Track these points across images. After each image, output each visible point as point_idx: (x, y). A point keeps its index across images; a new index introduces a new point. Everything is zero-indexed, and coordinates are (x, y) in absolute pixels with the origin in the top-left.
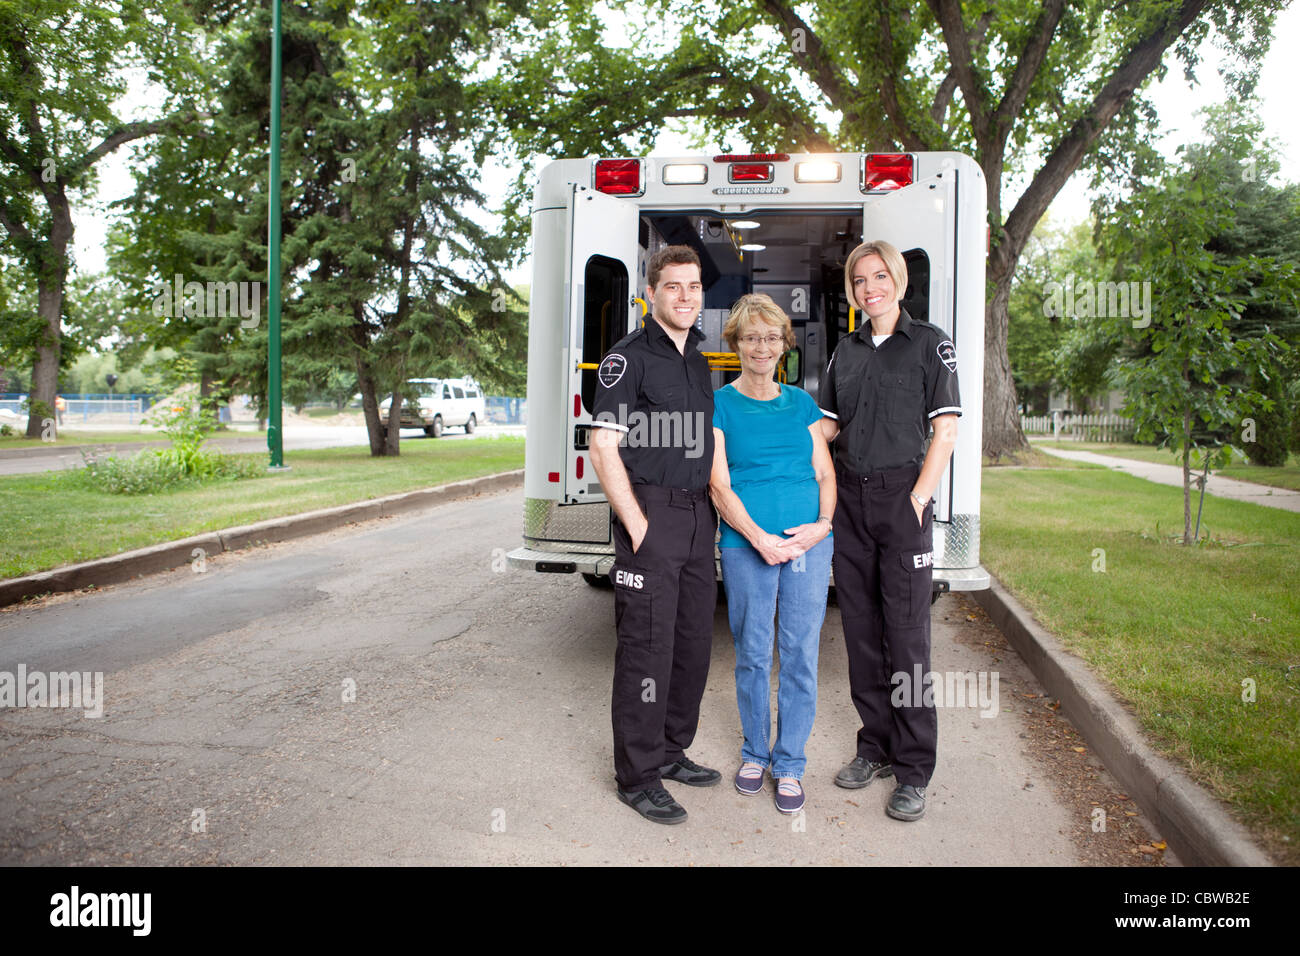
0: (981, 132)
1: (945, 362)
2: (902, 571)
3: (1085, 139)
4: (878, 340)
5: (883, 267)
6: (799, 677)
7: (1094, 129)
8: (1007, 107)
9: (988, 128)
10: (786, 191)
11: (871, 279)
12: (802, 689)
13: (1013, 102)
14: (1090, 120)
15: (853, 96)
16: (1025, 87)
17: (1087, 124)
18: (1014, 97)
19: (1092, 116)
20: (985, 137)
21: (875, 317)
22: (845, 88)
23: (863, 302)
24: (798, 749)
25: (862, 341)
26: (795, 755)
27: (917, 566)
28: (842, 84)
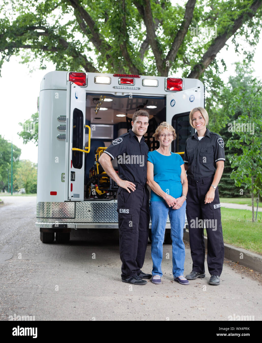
0: (160, 67)
1: (220, 144)
2: (211, 210)
3: (199, 73)
4: (200, 138)
5: (201, 115)
6: (180, 244)
7: (202, 68)
8: (170, 57)
9: (162, 65)
10: (139, 89)
11: (198, 119)
12: (180, 247)
13: (172, 55)
14: (201, 65)
15: (107, 47)
16: (177, 50)
17: (200, 66)
18: (172, 53)
19: (202, 63)
20: (161, 69)
21: (199, 131)
22: (104, 43)
23: (195, 126)
24: (182, 266)
25: (195, 138)
26: (181, 269)
27: (215, 208)
28: (103, 42)
